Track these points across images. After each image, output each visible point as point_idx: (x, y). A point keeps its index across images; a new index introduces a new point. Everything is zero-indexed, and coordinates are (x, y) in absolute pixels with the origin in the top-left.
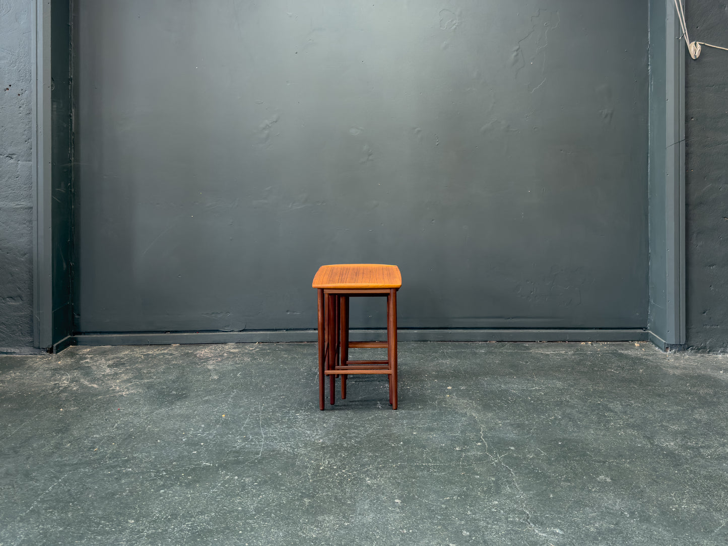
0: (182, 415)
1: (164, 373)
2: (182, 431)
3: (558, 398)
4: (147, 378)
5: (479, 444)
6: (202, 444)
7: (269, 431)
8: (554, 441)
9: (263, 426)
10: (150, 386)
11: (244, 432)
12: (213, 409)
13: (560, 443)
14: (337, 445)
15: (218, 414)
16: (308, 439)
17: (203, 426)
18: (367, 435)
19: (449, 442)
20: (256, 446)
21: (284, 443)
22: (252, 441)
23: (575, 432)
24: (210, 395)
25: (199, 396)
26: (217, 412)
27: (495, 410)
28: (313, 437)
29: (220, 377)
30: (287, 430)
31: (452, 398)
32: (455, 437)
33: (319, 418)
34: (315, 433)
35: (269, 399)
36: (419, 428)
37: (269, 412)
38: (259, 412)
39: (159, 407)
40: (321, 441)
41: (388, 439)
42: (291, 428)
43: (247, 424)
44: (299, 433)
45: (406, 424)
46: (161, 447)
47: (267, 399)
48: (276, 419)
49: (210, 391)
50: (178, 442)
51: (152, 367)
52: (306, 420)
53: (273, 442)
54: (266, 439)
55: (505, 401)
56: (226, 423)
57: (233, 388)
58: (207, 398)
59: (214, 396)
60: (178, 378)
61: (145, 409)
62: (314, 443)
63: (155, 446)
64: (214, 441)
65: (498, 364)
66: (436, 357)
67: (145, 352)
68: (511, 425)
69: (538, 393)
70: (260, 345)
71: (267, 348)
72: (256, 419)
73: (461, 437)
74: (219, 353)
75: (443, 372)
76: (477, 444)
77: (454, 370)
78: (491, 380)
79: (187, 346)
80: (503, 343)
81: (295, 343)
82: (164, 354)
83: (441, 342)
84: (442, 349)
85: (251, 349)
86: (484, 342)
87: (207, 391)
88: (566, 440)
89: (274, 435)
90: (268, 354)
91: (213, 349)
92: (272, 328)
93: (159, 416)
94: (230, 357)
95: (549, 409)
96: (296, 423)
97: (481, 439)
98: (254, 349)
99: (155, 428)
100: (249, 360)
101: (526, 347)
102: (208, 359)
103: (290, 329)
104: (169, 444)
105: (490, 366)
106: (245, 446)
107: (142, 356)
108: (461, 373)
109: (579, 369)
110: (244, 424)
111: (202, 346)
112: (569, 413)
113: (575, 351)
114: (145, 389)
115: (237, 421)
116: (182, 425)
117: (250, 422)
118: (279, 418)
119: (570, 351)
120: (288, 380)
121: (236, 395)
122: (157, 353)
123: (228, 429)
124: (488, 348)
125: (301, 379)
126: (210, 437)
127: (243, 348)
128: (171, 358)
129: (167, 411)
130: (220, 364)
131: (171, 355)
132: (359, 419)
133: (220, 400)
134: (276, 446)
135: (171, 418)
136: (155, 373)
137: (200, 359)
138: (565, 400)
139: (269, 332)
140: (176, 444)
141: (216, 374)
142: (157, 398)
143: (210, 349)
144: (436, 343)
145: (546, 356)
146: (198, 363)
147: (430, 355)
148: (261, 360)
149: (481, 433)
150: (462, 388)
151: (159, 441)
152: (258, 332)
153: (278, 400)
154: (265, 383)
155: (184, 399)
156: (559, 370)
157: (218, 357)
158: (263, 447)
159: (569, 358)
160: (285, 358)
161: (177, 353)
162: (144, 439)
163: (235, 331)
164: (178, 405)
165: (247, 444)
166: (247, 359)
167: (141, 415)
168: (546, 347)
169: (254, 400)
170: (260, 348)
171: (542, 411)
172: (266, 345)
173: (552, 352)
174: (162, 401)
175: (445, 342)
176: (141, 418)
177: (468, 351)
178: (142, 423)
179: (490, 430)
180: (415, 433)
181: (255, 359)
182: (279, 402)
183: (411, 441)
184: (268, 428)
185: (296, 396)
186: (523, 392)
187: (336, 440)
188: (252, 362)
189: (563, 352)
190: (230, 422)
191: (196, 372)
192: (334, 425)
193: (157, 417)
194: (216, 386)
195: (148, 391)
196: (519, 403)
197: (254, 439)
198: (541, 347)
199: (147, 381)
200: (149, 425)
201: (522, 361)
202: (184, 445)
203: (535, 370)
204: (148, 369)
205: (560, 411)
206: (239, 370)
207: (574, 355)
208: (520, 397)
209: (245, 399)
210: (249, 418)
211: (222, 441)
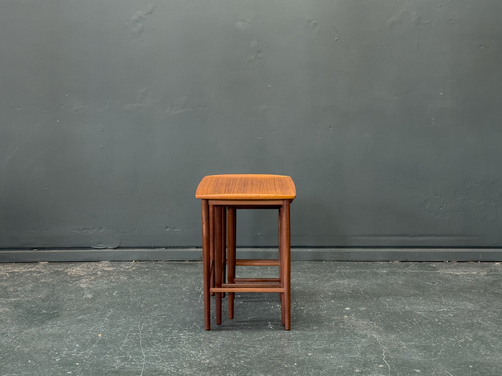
0: (54, 334)
1: (32, 291)
2: (55, 351)
3: (469, 320)
4: (14, 297)
5: (381, 366)
6: (77, 364)
7: (150, 351)
8: (465, 364)
9: (143, 346)
10: (17, 305)
11: (123, 352)
12: (87, 328)
13: (471, 367)
14: (226, 366)
15: (94, 333)
16: (193, 359)
17: (78, 345)
18: (258, 355)
19: (348, 364)
20: (136, 366)
21: (167, 363)
22: (132, 360)
23: (488, 356)
24: (84, 314)
25: (72, 315)
26: (93, 331)
27: (398, 332)
28: (198, 358)
29: (94, 296)
30: (170, 350)
31: (350, 319)
32: (354, 358)
33: (204, 338)
34: (201, 354)
35: (150, 318)
36: (315, 349)
37: (150, 332)
38: (139, 332)
39: (29, 326)
40: (208, 361)
41: (281, 360)
42: (174, 348)
43: (126, 344)
44: (183, 353)
45: (299, 345)
47: (147, 318)
48: (157, 339)
49: (84, 310)
50: (51, 363)
51: (18, 285)
52: (190, 340)
53: (155, 362)
54: (147, 359)
55: (410, 323)
56: (102, 342)
57: (109, 307)
58: (81, 317)
59: (89, 315)
60: (48, 296)
61: (13, 329)
62: (200, 363)
63: (26, 366)
64: (91, 361)
65: (402, 285)
66: (332, 277)
67: (10, 270)
68: (417, 347)
69: (446, 314)
70: (137, 264)
71: (145, 266)
72: (136, 339)
73: (361, 358)
74: (92, 272)
75: (341, 292)
76: (378, 366)
77: (353, 291)
78: (393, 301)
79: (56, 264)
80: (407, 263)
81: (176, 262)
82: (31, 272)
83: (338, 261)
84: (339, 269)
85: (127, 267)
86: (385, 262)
87: (81, 311)
88: (478, 363)
89: (156, 355)
90: (146, 273)
91: (85, 268)
92: (150, 246)
93: (28, 336)
94: (104, 276)
95: (459, 331)
96: (180, 344)
97: (383, 361)
98: (131, 268)
99: (25, 347)
100: (126, 279)
101: (433, 267)
102: (80, 277)
103: (170, 247)
104: (41, 365)
105: (393, 287)
106: (125, 366)
107: (7, 274)
108: (361, 294)
109: (493, 291)
110: (123, 343)
111: (73, 264)
112: (481, 336)
113: (489, 272)
114: (11, 308)
115: (115, 341)
116: (54, 345)
117: (129, 341)
118: (161, 338)
119: (482, 272)
120: (169, 299)
121: (113, 314)
122: (24, 271)
123: (105, 349)
124: (390, 268)
125: (183, 299)
126: (86, 357)
127: (119, 266)
128: (39, 276)
129: (37, 330)
130: (94, 282)
131: (40, 272)
132: (249, 339)
133: (96, 319)
134: (158, 366)
135: (42, 338)
136: (23, 292)
137: (71, 277)
138: (477, 323)
139: (146, 250)
140: (49, 365)
141: (90, 293)
142: (26, 317)
143: (82, 267)
144: (332, 263)
145: (456, 276)
146: (69, 282)
147: (325, 275)
148: (139, 279)
149: (383, 354)
150: (362, 309)
151: (30, 362)
152: (135, 250)
153: (160, 320)
154: (144, 302)
155: (56, 319)
156: (470, 291)
157: (91, 276)
158: (144, 367)
159: (482, 278)
160: (166, 277)
161: (46, 271)
162: (13, 359)
163: (109, 249)
164: (50, 325)
165: (126, 364)
166: (123, 278)
167: (9, 335)
168: (455, 267)
169: (133, 320)
170: (137, 266)
171: (451, 333)
172: (143, 264)
173: (462, 273)
174: (31, 320)
175: (342, 261)
176: (8, 338)
177: (368, 271)
178: (10, 343)
179: (392, 352)
180: (310, 354)
181: (132, 278)
182: (161, 322)
183: (305, 362)
184: (149, 348)
185: (178, 316)
186: (430, 313)
187: (224, 361)
188: (128, 281)
189: (475, 273)
190: (107, 342)
191: (67, 290)
192: (221, 346)
193: (27, 337)
194: (90, 305)
195: (16, 310)
196: (426, 325)
197: (134, 359)
198: (450, 268)
199: (14, 299)
200: (18, 345)
201: (429, 282)
202: (58, 365)
203: (443, 291)
204: (15, 288)
205: (471, 333)
206: (114, 289)
207: (487, 275)
208: (426, 319)
209: (123, 318)
210: (128, 338)
211: (99, 361)
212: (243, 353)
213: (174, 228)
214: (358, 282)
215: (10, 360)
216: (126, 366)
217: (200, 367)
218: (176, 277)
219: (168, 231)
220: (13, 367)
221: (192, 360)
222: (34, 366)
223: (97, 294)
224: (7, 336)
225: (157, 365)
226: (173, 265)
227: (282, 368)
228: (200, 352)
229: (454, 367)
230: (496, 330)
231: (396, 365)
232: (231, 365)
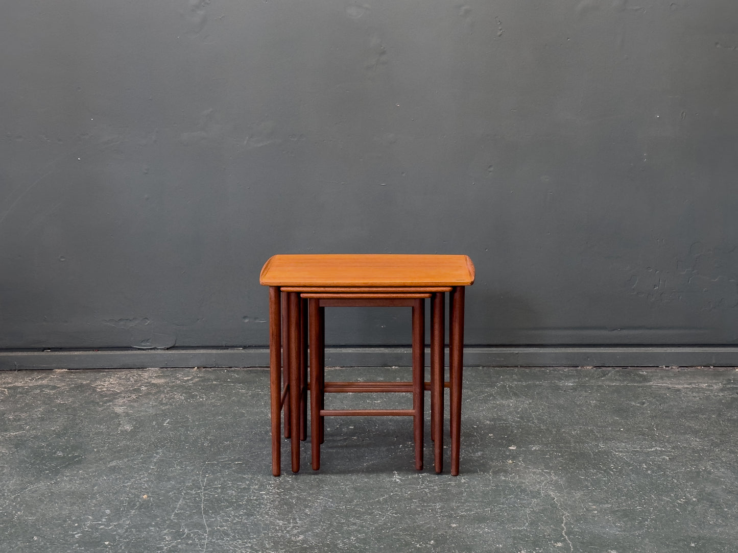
0: (73, 493)
1: (42, 419)
2: (74, 521)
3: (692, 465)
4: (15, 429)
5: (560, 544)
6: (107, 543)
7: (216, 520)
8: (684, 540)
9: (206, 512)
10: (19, 444)
11: (176, 524)
12: (123, 482)
13: (693, 545)
14: (328, 546)
15: (133, 491)
16: (279, 535)
17: (108, 511)
18: (376, 528)
19: (510, 541)
20: (195, 547)
21: (240, 542)
22: (188, 537)
23: (719, 526)
24: (120, 458)
25: (101, 459)
26: (132, 487)
27: (587, 487)
28: (288, 532)
29: (135, 427)
30: (247, 519)
31: (516, 465)
32: (520, 531)
33: (298, 498)
34: (292, 525)
35: (217, 465)
36: (462, 516)
37: (217, 488)
38: (200, 489)
39: (35, 479)
40: (301, 537)
41: (410, 535)
42: (252, 515)
43: (180, 509)
44: (265, 524)
45: (439, 511)
46: (39, 549)
47: (213, 465)
48: (226, 500)
49: (119, 452)
50: (67, 541)
51: (21, 410)
52: (277, 503)
53: (223, 539)
54: (211, 534)
55: (605, 471)
56: (145, 506)
57: (156, 447)
58: (113, 463)
59: (126, 460)
60: (65, 429)
61: (12, 483)
62: (290, 541)
63: (30, 547)
64: (127, 537)
65: (596, 406)
66: (491, 395)
67: (10, 383)
68: (613, 512)
69: (659, 456)
70: (200, 372)
71: (212, 377)
72: (195, 500)
73: (530, 532)
74: (132, 386)
75: (504, 420)
76: (556, 544)
77: (522, 418)
78: (582, 435)
79: (80, 372)
80: (604, 369)
81: (259, 368)
82: (41, 387)
83: (502, 367)
84: (503, 380)
85: (186, 379)
86: (572, 368)
87: (115, 452)
88: (703, 539)
89: (225, 528)
90: (213, 388)
91: (123, 379)
92: (220, 345)
93: (34, 495)
94: (150, 393)
95: (677, 485)
96: (260, 508)
97: (562, 536)
98: (191, 380)
99: (29, 515)
100: (183, 399)
101: (642, 376)
102: (114, 396)
103: (250, 347)
104: (52, 543)
105: (582, 410)
106: (177, 546)
107: (6, 390)
108: (533, 423)
109: (731, 416)
110: (175, 508)
111: (106, 372)
112: (710, 493)
113: (724, 384)
114: (11, 448)
115: (164, 503)
116: (73, 510)
117: (185, 504)
118: (232, 499)
119: (716, 384)
120: (248, 432)
121: (162, 459)
122: (31, 385)
123: (148, 517)
124: (579, 379)
125: (268, 432)
126: (119, 531)
127: (173, 377)
128: (54, 394)
129: (48, 486)
130: (135, 404)
131: (54, 388)
132: (363, 500)
133: (136, 466)
134: (227, 547)
135: (55, 499)
136: (28, 421)
137: (101, 395)
138: (704, 471)
139: (214, 351)
140: (65, 544)
141: (129, 422)
142: (32, 464)
143: (118, 378)
144: (491, 370)
145: (676, 392)
146: (98, 403)
147: (482, 392)
148: (203, 398)
149: (563, 525)
150: (534, 448)
151: (36, 539)
152: (197, 351)
153: (232, 467)
154: (209, 438)
155: (77, 466)
156: (697, 417)
157: (131, 393)
158: (206, 549)
159: (714, 396)
160: (243, 395)
161: (63, 386)
162: (10, 534)
163: (158, 349)
164: (67, 477)
165: (180, 543)
166: (179, 397)
167: (6, 494)
168: (676, 376)
169: (192, 468)
170: (201, 377)
171: (666, 488)
172: (210, 372)
173: (686, 386)
174: (39, 468)
175: (508, 367)
176: (5, 499)
177: (545, 383)
178: (8, 507)
179: (577, 521)
180: (455, 525)
181: (193, 397)
182: (233, 471)
183: (447, 539)
184: (215, 515)
185: (260, 461)
186: (634, 455)
187: (326, 538)
188: (187, 401)
189: (704, 385)
190: (152, 505)
191: (95, 418)
192: (322, 511)
193: (32, 497)
194: (128, 443)
195: (17, 451)
196: (628, 475)
197: (192, 535)
198: (668, 377)
199: (14, 434)
200: (20, 510)
201: (635, 402)
202: (77, 545)
203: (656, 416)
204: (16, 414)
205: (695, 488)
206: (166, 415)
207: (722, 390)
208: (628, 464)
209: (177, 465)
210: (184, 498)
211: (139, 538)
212: (354, 524)
213: (256, 318)
214: (530, 404)
215: (7, 537)
216: (180, 546)
217: (290, 547)
218: (258, 394)
219: (247, 322)
220: (11, 547)
221: (277, 535)
222: (42, 547)
223: (140, 424)
224: (3, 495)
225: (226, 544)
226: (255, 374)
227: (412, 548)
228: (290, 523)
229: (668, 546)
230: (733, 483)
231: (581, 543)
232: (337, 545)
